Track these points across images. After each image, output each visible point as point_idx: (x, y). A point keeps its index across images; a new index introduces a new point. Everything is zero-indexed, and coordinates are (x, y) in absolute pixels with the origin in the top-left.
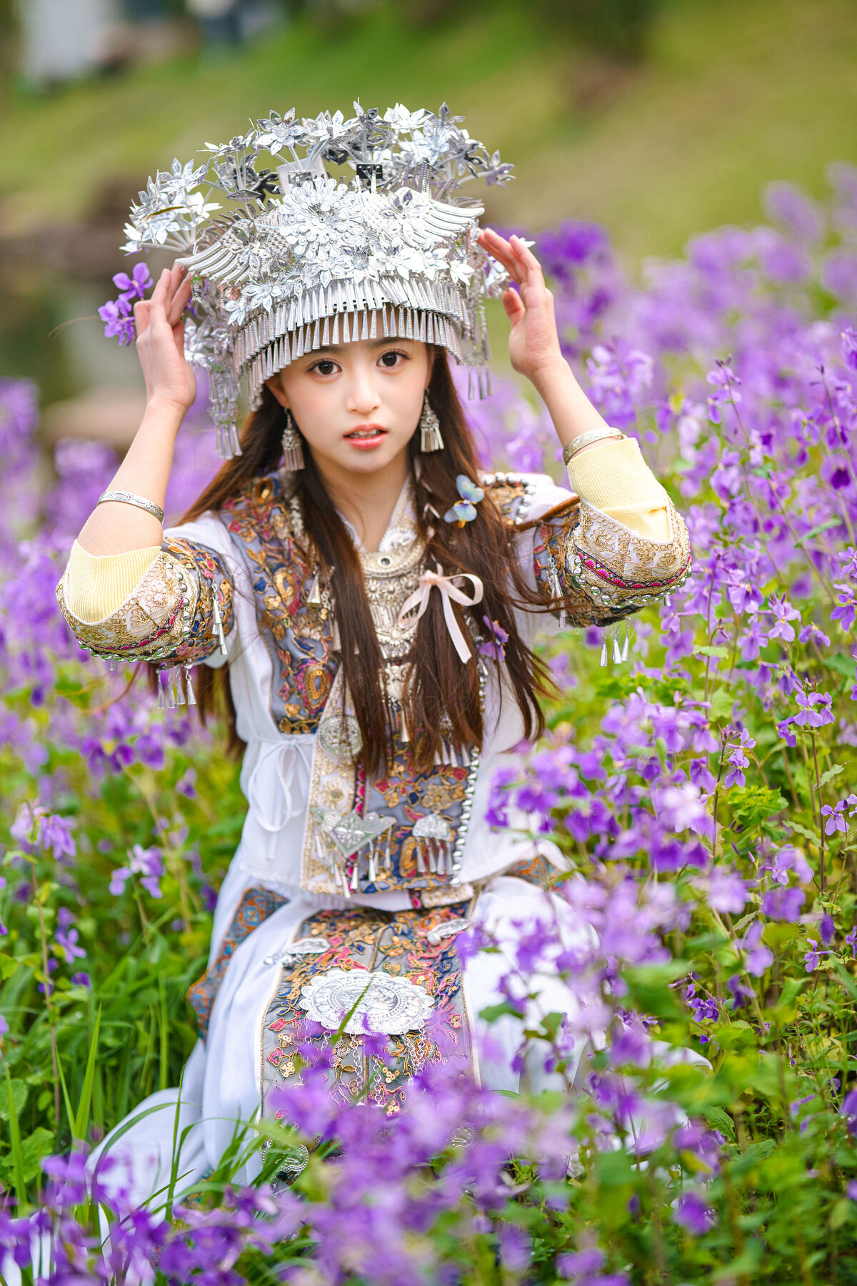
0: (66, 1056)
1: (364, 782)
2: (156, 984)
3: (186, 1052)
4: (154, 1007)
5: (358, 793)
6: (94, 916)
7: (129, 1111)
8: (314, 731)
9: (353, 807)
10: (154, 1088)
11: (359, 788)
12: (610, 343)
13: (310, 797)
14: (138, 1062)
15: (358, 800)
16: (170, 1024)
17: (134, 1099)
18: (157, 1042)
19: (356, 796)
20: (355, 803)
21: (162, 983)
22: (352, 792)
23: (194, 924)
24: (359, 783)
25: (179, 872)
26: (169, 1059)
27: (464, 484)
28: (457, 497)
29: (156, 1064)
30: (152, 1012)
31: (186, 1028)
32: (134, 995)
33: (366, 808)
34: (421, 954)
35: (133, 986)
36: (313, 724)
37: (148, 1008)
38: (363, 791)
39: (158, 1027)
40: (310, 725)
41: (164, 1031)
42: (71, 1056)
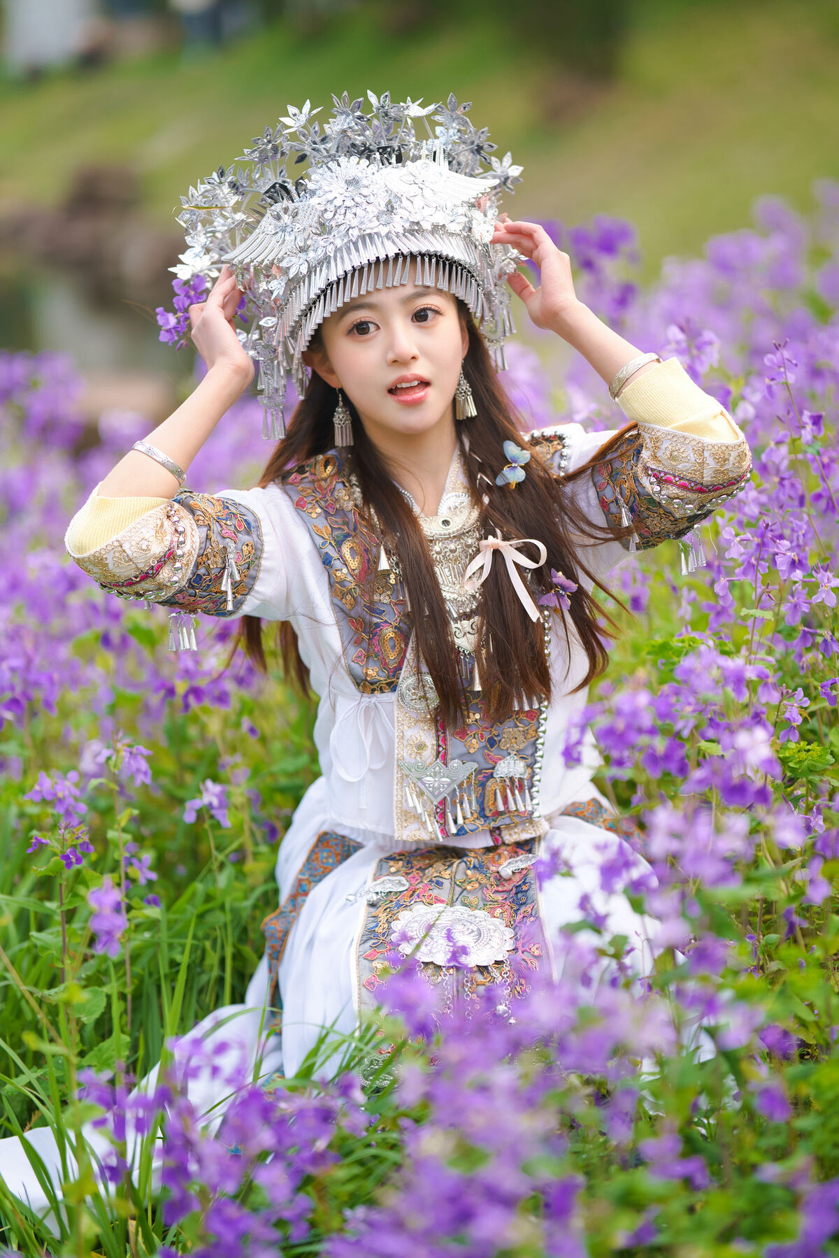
0: (138, 969)
1: (444, 733)
2: (222, 907)
3: (248, 972)
4: (220, 928)
5: (441, 743)
6: (154, 846)
7: (196, 1024)
8: (394, 690)
9: (437, 757)
10: (218, 1003)
11: (440, 739)
12: (682, 322)
13: (396, 751)
14: (204, 978)
15: (441, 749)
16: (234, 946)
17: (200, 1013)
18: (222, 961)
19: (439, 746)
20: (438, 752)
21: (227, 906)
22: (435, 742)
23: (256, 855)
24: (440, 733)
25: (242, 806)
26: (233, 977)
27: (511, 449)
28: (505, 461)
29: (221, 980)
30: (218, 932)
31: (247, 950)
32: (201, 916)
33: (449, 756)
34: (496, 888)
35: (202, 908)
36: (392, 682)
37: (215, 929)
38: (444, 740)
39: (223, 947)
40: (389, 684)
41: (229, 952)
42: (143, 969)
